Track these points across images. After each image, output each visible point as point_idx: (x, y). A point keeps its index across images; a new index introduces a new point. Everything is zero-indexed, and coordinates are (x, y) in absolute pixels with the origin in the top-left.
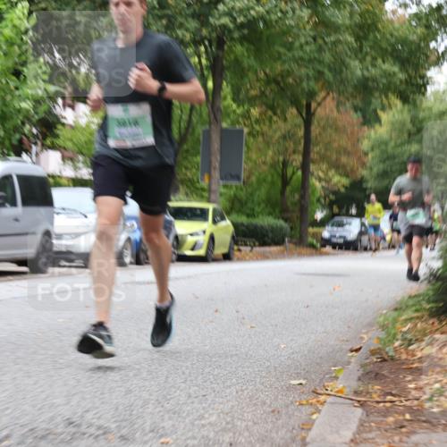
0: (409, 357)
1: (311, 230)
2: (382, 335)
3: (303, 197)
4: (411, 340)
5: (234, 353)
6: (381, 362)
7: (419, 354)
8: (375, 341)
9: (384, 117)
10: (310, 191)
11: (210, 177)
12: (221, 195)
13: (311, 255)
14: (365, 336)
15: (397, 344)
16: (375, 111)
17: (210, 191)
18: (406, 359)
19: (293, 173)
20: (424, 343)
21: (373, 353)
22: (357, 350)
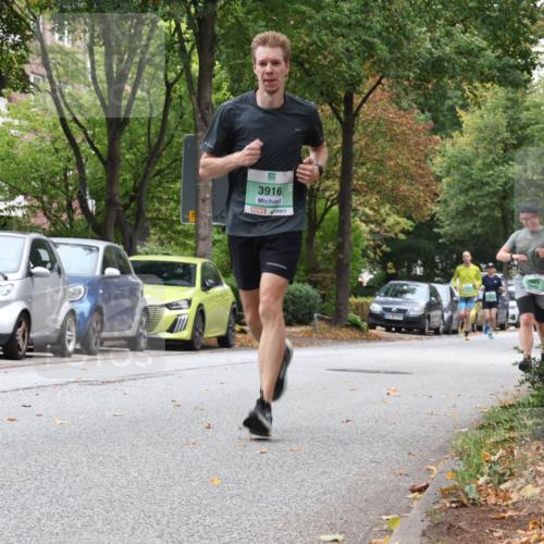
0: (500, 502)
1: (353, 300)
2: (461, 466)
3: (340, 248)
4: (504, 475)
5: (235, 491)
6: (457, 507)
7: (515, 497)
8: (449, 476)
9: (467, 118)
10: (352, 238)
11: (197, 215)
12: (215, 242)
13: (353, 340)
14: (433, 468)
15: (482, 480)
16: (452, 109)
17: (196, 236)
18: (495, 505)
19: (326, 210)
20: (522, 480)
21: (445, 493)
22: (421, 490)
